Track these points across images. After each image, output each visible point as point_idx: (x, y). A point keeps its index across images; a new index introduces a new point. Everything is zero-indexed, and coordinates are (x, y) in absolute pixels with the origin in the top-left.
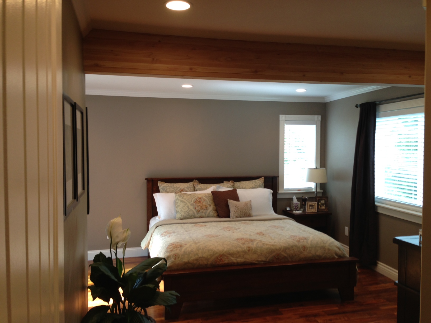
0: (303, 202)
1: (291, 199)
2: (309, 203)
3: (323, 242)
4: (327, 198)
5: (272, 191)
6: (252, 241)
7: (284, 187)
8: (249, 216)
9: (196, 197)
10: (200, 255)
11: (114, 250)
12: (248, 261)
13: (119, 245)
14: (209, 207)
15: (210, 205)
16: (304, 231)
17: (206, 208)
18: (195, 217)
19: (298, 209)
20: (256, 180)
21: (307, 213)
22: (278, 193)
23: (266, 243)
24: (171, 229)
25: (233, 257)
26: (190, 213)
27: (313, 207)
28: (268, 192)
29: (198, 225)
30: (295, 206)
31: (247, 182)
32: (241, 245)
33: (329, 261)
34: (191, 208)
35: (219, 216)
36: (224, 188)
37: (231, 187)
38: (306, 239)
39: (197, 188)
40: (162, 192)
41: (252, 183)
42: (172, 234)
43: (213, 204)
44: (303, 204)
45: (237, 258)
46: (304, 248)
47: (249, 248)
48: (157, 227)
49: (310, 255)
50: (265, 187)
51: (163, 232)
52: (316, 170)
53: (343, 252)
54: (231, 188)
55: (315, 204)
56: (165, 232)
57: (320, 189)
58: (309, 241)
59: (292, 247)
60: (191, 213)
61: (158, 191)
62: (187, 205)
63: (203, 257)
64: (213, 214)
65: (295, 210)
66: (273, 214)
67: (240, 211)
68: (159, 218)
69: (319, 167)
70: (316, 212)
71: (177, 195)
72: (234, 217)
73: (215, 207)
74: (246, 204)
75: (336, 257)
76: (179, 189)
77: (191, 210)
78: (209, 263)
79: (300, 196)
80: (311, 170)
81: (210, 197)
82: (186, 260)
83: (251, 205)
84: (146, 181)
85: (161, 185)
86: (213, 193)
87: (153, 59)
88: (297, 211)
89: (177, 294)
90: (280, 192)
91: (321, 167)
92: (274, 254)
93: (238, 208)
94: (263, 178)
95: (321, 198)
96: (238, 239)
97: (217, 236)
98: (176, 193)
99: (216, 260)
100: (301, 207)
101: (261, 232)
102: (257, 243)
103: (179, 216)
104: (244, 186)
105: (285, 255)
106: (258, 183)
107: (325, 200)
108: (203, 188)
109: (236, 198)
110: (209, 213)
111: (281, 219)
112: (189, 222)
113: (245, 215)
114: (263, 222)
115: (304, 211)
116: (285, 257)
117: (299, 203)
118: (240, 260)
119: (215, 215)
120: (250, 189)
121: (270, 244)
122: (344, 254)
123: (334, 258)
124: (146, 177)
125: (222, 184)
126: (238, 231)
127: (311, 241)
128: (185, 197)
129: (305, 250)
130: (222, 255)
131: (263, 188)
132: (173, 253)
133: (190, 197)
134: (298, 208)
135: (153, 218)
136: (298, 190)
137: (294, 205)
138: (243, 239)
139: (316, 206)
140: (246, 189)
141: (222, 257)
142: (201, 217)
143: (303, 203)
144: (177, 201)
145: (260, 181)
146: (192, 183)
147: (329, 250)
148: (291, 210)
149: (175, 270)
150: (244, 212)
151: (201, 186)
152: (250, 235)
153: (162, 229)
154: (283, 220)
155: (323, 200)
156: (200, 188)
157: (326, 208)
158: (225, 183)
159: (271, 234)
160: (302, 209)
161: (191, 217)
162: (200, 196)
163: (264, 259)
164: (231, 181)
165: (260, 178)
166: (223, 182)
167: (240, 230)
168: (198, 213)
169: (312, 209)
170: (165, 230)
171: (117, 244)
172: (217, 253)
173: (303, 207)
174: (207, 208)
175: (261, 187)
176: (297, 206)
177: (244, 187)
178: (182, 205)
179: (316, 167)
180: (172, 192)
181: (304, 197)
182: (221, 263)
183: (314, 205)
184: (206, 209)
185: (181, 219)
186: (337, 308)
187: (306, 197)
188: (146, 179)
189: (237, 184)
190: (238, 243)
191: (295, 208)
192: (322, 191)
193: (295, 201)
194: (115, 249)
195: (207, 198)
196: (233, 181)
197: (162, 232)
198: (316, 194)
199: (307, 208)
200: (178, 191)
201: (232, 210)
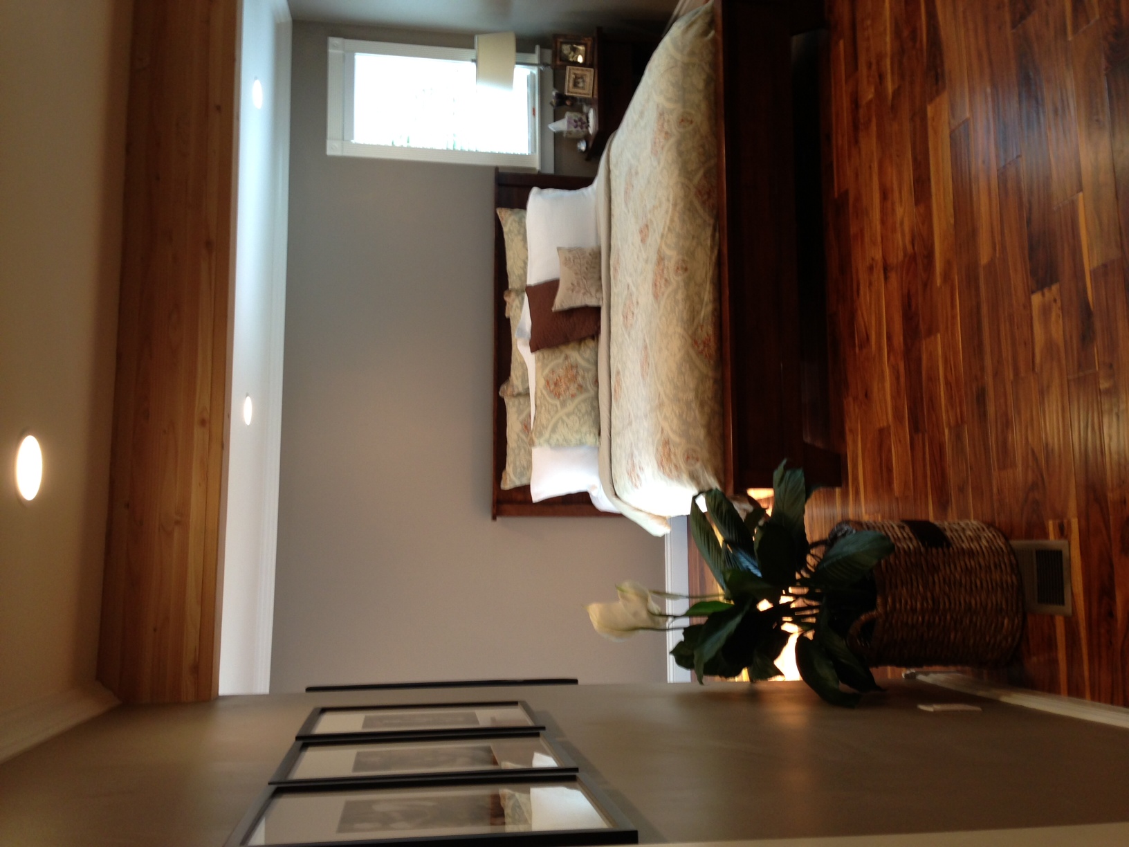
0: (566, 105)
1: (558, 136)
2: (569, 90)
3: (673, 67)
4: (556, 36)
5: (535, 190)
6: (661, 259)
7: (525, 155)
8: (597, 255)
9: (544, 392)
10: (691, 396)
11: (666, 621)
12: (710, 274)
13: (655, 608)
14: (572, 360)
15: (567, 357)
16: (642, 114)
17: (572, 367)
18: (597, 397)
19: (584, 119)
20: (505, 230)
21: (596, 96)
22: (539, 172)
23: (668, 222)
24: (624, 462)
25: (699, 312)
26: (583, 411)
27: (579, 78)
28: (538, 200)
29: (615, 391)
30: (576, 127)
31: (510, 254)
32: (670, 289)
33: (721, 58)
34: (571, 406)
35: (595, 335)
36: (522, 318)
37: (520, 298)
38: (661, 114)
39: (521, 389)
40: (530, 479)
41: (512, 240)
42: (636, 462)
43: (563, 348)
44: (572, 105)
45: (701, 301)
46: (684, 120)
47: (678, 268)
48: (616, 494)
49: (703, 106)
50: (523, 206)
51: (630, 483)
52: (480, 61)
53: (700, 13)
54: (523, 299)
55: (572, 72)
56: (630, 477)
57: (533, 52)
58: (669, 105)
59: (680, 154)
60: (584, 408)
61: (526, 489)
62: (565, 418)
63: (696, 390)
64: (588, 351)
65: (588, 126)
66: (596, 189)
67: (584, 281)
68: (594, 487)
69: (471, 53)
70: (592, 70)
71: (536, 441)
72: (598, 295)
73: (572, 345)
74: (566, 262)
75: (712, 33)
76: (523, 437)
77: (577, 407)
78: (711, 374)
79: (550, 111)
80: (479, 75)
81: (546, 356)
82: (701, 433)
83: (570, 250)
84: (499, 519)
85: (511, 480)
86: (535, 347)
87: (177, 523)
88: (588, 122)
89: (781, 467)
90: (536, 165)
91: (471, 47)
92: (697, 204)
93: (576, 284)
94: (498, 211)
95: (557, 54)
96: (656, 296)
97: (646, 347)
98: (532, 443)
99: (706, 356)
100: (580, 110)
101: (641, 232)
102: (668, 246)
103: (590, 439)
104: (520, 264)
105: (701, 173)
106: (511, 224)
107: (562, 43)
108: (520, 373)
109: (550, 288)
110: (588, 361)
111: (609, 172)
112: (609, 415)
113: (594, 268)
114: (614, 221)
115: (588, 102)
116: (705, 176)
117: (568, 114)
118: (707, 295)
119: (591, 344)
120: (527, 250)
121: (670, 210)
122: (706, 13)
123: (714, 41)
124: (490, 517)
125: (512, 322)
126: (633, 289)
127: (669, 100)
128: (544, 422)
129: (689, 118)
130: (694, 340)
131: (526, 213)
132: (682, 465)
133: (544, 408)
134: (580, 120)
135: (594, 501)
136: (534, 114)
137: (573, 129)
138: (656, 280)
139: (578, 70)
140: (527, 258)
141: (699, 342)
142: (596, 382)
143: (568, 103)
144: (553, 441)
145: (508, 219)
146: (506, 400)
147: (692, 53)
148: (586, 137)
149: (725, 461)
150: (587, 268)
151: (517, 378)
152: (647, 261)
153: (623, 484)
154: (612, 167)
155: (561, 47)
156: (520, 380)
157: (583, 41)
158: (510, 312)
159: (646, 206)
160: (585, 109)
161: (596, 409)
162: (542, 382)
163: (709, 231)
164: (506, 299)
165: (501, 220)
166: (508, 320)
167: (631, 284)
168: (586, 390)
169: (584, 81)
170: (626, 476)
171: (651, 614)
172: (687, 353)
173: (579, 103)
174: (574, 367)
175: (524, 217)
176: (575, 121)
177: (522, 265)
178: (562, 429)
179: (473, 61)
180: (530, 454)
181: (553, 101)
182: (712, 344)
183: (575, 74)
184: (577, 367)
185: (599, 434)
186: (841, 43)
187: (554, 93)
188: (494, 518)
189: (513, 282)
190: (666, 296)
191: (582, 128)
192: (537, 48)
193: (562, 125)
194: (665, 618)
195: (547, 365)
196: (506, 293)
197: (628, 484)
198: (545, 65)
199: (580, 94)
200: (527, 437)
201: (580, 300)
